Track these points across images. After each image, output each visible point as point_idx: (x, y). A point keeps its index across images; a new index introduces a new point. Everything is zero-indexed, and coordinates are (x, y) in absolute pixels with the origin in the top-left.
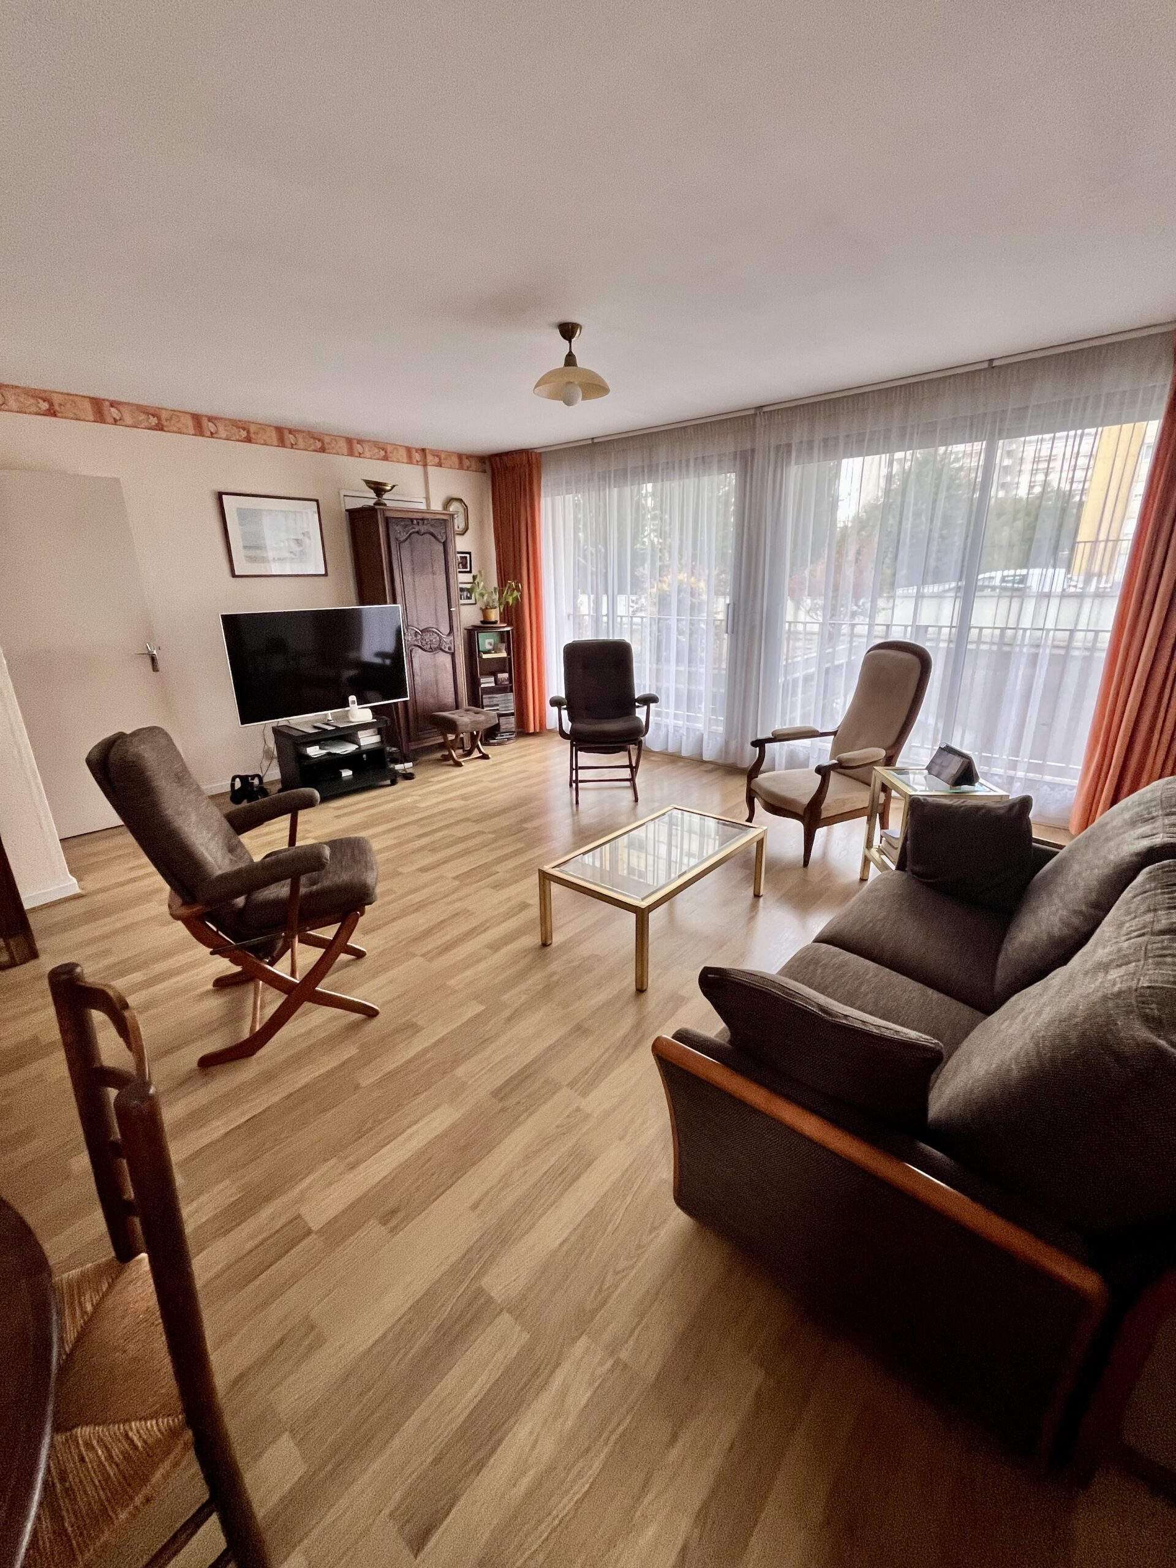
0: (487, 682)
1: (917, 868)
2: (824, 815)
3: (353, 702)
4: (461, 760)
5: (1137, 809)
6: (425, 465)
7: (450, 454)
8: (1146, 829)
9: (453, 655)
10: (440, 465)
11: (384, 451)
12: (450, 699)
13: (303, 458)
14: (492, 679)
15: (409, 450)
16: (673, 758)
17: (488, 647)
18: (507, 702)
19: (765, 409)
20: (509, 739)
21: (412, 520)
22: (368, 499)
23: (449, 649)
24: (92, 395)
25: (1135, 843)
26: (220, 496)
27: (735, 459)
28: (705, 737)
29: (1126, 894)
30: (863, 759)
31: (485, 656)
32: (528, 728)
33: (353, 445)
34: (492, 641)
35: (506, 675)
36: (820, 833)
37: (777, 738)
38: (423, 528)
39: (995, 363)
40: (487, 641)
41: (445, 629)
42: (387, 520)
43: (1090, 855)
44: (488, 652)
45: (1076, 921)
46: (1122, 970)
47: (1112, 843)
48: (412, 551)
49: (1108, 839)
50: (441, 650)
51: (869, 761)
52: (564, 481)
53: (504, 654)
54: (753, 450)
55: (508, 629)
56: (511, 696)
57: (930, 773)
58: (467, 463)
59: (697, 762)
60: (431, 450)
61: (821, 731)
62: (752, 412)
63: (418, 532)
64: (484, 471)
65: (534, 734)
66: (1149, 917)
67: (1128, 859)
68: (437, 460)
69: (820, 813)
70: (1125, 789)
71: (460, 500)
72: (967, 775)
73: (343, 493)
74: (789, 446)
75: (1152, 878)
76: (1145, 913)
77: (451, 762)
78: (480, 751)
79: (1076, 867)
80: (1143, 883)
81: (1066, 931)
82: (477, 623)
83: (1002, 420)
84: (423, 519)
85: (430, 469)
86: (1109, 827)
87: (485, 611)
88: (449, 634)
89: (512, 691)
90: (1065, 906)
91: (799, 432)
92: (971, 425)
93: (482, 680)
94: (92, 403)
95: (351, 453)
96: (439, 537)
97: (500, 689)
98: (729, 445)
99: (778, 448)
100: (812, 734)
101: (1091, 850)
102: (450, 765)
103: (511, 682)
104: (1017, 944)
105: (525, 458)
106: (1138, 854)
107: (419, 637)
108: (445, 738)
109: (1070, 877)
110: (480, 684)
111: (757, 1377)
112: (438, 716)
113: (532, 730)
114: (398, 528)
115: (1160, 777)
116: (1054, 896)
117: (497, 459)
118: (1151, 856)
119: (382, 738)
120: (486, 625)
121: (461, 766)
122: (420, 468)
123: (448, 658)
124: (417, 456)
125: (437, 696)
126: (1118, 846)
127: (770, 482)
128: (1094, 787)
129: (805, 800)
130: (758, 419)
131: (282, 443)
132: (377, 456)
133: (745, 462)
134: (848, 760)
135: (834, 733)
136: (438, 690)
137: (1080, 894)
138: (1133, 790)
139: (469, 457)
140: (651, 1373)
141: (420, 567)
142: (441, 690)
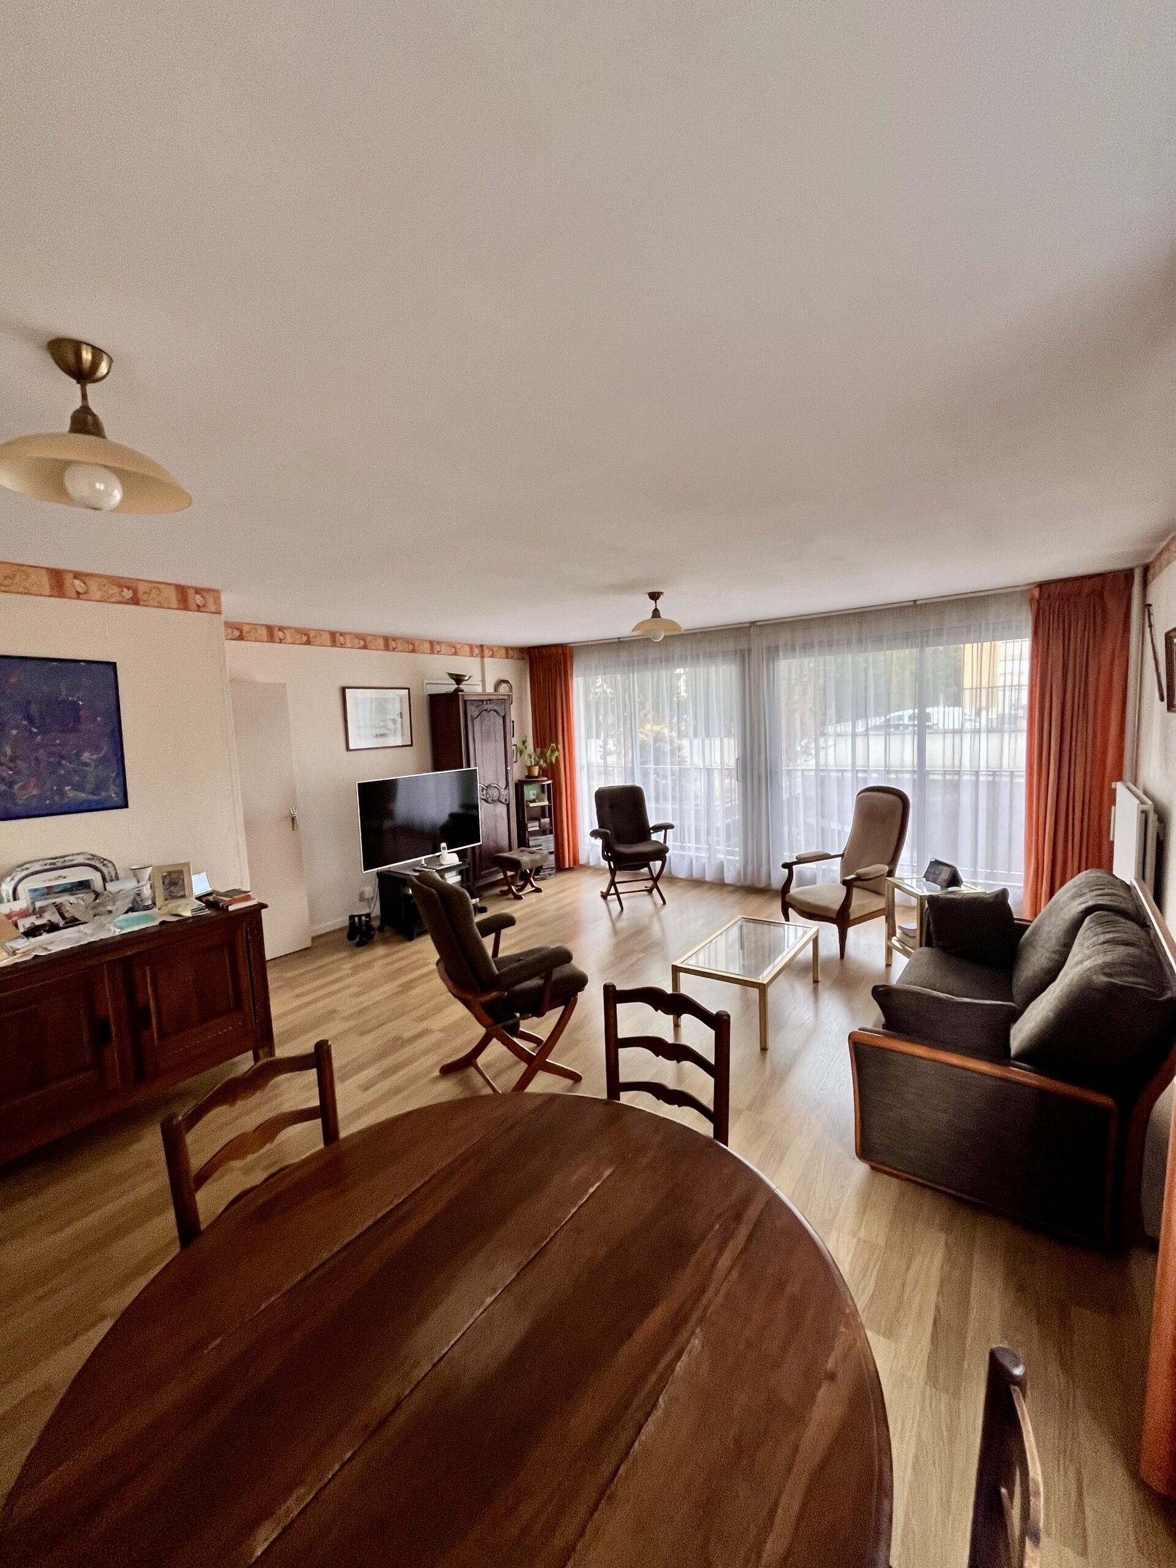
0: (533, 826)
1: (941, 944)
2: (852, 917)
3: (444, 848)
4: (520, 894)
5: (1074, 890)
6: (483, 657)
7: (500, 647)
8: (1082, 899)
9: (508, 805)
10: (492, 656)
11: (454, 649)
12: (505, 843)
13: (400, 659)
14: (537, 824)
15: (471, 647)
16: (697, 883)
17: (532, 797)
18: (547, 843)
19: (757, 624)
20: (550, 875)
21: (483, 701)
22: (451, 687)
23: (506, 800)
24: (266, 623)
25: (1077, 907)
26: (343, 690)
27: (736, 654)
28: (725, 863)
29: (1081, 931)
30: (874, 873)
31: (531, 805)
32: (564, 864)
33: (434, 646)
34: (535, 792)
35: (547, 820)
36: (851, 931)
37: (801, 861)
38: (489, 707)
39: (918, 603)
40: (531, 792)
41: (502, 784)
42: (465, 702)
43: (1053, 919)
44: (533, 801)
45: (1056, 957)
46: (1089, 961)
47: (1064, 911)
48: (482, 723)
49: (1062, 909)
50: (501, 802)
51: (879, 874)
52: (593, 666)
53: (546, 803)
54: (749, 650)
55: (550, 782)
56: (551, 837)
57: (927, 880)
58: (511, 653)
59: (719, 885)
60: (487, 646)
61: (832, 855)
62: (748, 625)
63: (486, 710)
64: (523, 659)
65: (570, 869)
66: (1095, 938)
67: (1076, 916)
68: (491, 653)
69: (849, 915)
70: (1057, 883)
71: (507, 682)
72: (954, 880)
73: (426, 681)
74: (777, 647)
75: (1092, 921)
76: (1093, 937)
77: (511, 896)
78: (533, 886)
79: (1046, 929)
80: (1088, 924)
81: (1051, 964)
82: (523, 778)
83: (928, 636)
84: (490, 700)
85: (487, 660)
86: (1060, 902)
87: (529, 768)
88: (505, 788)
89: (551, 833)
90: (1048, 951)
91: (784, 638)
92: (907, 638)
93: (529, 825)
94: (267, 629)
95: (432, 652)
96: (500, 713)
97: (543, 832)
98: (731, 646)
99: (769, 648)
100: (827, 857)
101: (1053, 917)
102: (510, 899)
103: (551, 825)
104: (1022, 979)
105: (560, 650)
106: (1082, 912)
107: (485, 792)
108: (505, 874)
109: (1044, 935)
110: (526, 828)
111: (942, 1237)
112: (501, 857)
113: (567, 866)
114: (473, 708)
115: (1079, 872)
116: (1038, 948)
117: (536, 650)
118: (1088, 911)
119: (462, 878)
120: (530, 779)
121: (521, 898)
122: (478, 659)
123: (505, 807)
124: (476, 651)
125: (496, 842)
126: (1069, 911)
127: (765, 671)
128: (1035, 886)
129: (837, 906)
130: (752, 628)
131: (387, 648)
132: (450, 653)
133: (744, 657)
134: (864, 874)
135: (842, 856)
136: (497, 837)
137: (1054, 941)
138: (1062, 883)
139: (512, 648)
140: (881, 1241)
141: (487, 736)
142: (499, 836)
